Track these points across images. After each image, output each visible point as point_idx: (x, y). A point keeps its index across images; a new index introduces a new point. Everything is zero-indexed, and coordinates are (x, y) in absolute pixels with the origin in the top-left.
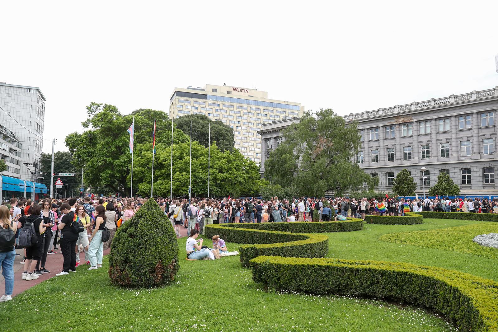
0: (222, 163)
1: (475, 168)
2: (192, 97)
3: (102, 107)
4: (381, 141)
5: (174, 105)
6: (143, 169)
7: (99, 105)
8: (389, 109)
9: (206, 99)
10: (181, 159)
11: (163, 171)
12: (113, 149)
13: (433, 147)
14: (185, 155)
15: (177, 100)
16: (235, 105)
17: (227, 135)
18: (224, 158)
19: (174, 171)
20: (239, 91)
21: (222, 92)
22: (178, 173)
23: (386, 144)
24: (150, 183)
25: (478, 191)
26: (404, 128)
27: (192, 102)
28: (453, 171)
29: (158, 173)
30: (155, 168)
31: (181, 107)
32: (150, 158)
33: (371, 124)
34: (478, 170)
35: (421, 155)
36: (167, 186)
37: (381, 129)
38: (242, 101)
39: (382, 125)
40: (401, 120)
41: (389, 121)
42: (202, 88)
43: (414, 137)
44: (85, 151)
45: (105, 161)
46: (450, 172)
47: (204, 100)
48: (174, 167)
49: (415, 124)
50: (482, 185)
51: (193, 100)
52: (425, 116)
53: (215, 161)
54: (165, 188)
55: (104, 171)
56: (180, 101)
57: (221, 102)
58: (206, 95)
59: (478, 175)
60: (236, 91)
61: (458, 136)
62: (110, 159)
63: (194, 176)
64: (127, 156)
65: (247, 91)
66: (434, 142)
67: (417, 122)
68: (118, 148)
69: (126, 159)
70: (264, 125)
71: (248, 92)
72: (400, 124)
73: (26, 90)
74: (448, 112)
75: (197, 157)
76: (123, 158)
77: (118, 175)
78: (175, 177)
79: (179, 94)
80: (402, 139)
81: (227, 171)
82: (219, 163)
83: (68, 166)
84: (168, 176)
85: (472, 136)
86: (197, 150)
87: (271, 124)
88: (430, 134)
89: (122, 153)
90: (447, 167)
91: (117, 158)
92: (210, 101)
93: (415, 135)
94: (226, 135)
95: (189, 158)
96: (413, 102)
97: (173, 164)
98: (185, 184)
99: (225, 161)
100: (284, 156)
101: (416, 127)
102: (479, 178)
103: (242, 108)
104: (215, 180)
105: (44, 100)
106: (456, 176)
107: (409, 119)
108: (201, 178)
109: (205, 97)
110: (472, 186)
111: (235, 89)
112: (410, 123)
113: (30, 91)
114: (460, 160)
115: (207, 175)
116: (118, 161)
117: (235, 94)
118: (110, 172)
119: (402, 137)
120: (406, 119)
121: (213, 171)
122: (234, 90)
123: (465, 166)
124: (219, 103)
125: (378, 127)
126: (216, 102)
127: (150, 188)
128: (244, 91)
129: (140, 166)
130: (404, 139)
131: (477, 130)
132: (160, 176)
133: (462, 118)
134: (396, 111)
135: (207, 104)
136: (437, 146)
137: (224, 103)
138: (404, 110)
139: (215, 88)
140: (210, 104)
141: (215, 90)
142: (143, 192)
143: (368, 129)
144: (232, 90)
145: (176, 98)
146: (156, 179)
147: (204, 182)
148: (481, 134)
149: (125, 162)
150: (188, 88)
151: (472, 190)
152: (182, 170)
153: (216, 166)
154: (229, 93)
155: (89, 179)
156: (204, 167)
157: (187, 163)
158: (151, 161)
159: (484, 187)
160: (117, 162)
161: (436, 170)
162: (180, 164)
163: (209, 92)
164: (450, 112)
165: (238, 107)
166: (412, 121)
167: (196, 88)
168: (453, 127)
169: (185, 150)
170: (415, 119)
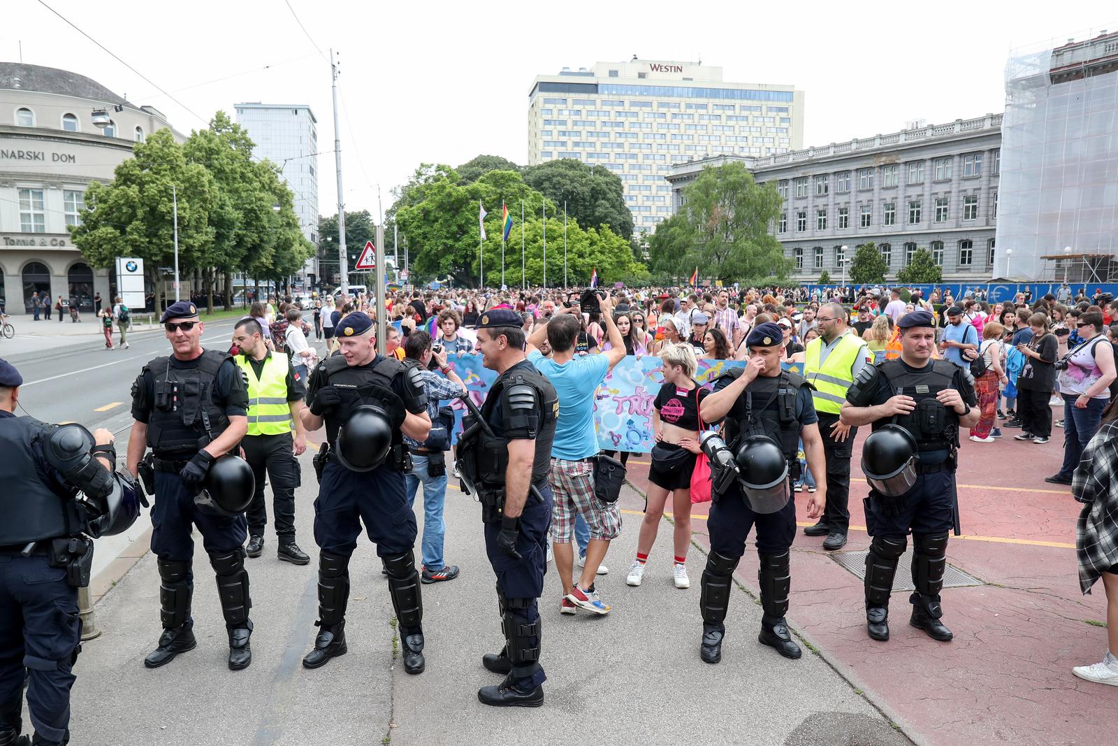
0: (582, 246)
1: (978, 239)
2: (569, 91)
3: (433, 168)
4: (853, 193)
5: (535, 108)
6: (492, 256)
7: (429, 167)
8: (866, 141)
9: (597, 92)
10: (535, 242)
11: (515, 257)
12: (454, 228)
13: (925, 205)
14: (538, 238)
15: (541, 100)
16: (655, 100)
17: (610, 190)
18: (586, 239)
19: (527, 258)
20: (664, 69)
21: (628, 76)
22: (531, 259)
23: (860, 199)
24: (500, 271)
25: (979, 275)
26: (888, 173)
27: (570, 101)
28: (949, 245)
29: (509, 259)
30: (506, 254)
31: (550, 112)
32: (500, 242)
33: (839, 166)
34: (982, 243)
35: (908, 217)
36: (520, 274)
37: (853, 174)
38: (668, 91)
39: (855, 167)
40: (883, 160)
41: (865, 162)
42: (588, 70)
43: (900, 188)
44: (420, 231)
45: (445, 244)
46: (945, 245)
47: (593, 96)
48: (526, 252)
49: (902, 167)
50: (984, 267)
51: (571, 97)
52: (917, 154)
53: (574, 243)
54: (518, 278)
55: (443, 256)
56: (546, 101)
57: (626, 97)
58: (596, 85)
59: (981, 251)
60: (657, 70)
61: (961, 189)
62: (450, 242)
63: (550, 263)
64: (472, 237)
65: (679, 69)
66: (927, 197)
67: (906, 163)
68: (460, 227)
69: (470, 241)
70: (676, 166)
71: (681, 71)
72: (880, 167)
73: (291, 111)
74: (948, 149)
75: (554, 239)
76: (466, 240)
77: (462, 261)
78: (528, 264)
79: (544, 86)
80: (882, 191)
81: (590, 255)
82: (578, 246)
83: (361, 237)
84: (519, 263)
85: (980, 189)
86: (555, 231)
87: (686, 165)
88: (923, 184)
89: (465, 232)
90: (941, 238)
91: (457, 240)
92: (605, 97)
93: (902, 185)
94: (607, 191)
95: (543, 242)
96: (902, 131)
97: (525, 249)
98: (539, 272)
99: (586, 243)
100: (672, 230)
101: (902, 172)
102: (981, 255)
103: (667, 105)
104: (574, 267)
105: (315, 121)
106: (951, 252)
107: (893, 158)
108: (557, 265)
109: (594, 88)
110: (972, 267)
111: (655, 68)
112: (894, 165)
113: (296, 113)
114: (960, 227)
115: (563, 261)
116: (460, 243)
117: (655, 78)
118: (451, 257)
119: (883, 188)
120: (890, 158)
121: (570, 256)
122: (653, 70)
123: (964, 237)
124: (622, 98)
125: (849, 171)
126: (616, 98)
127: (501, 278)
128: (673, 69)
129: (489, 251)
130: (887, 192)
131: (987, 178)
132: (511, 263)
133: (971, 157)
134: (877, 145)
135: (598, 102)
136: (931, 203)
137: (632, 98)
138: (889, 143)
139: (614, 68)
140: (604, 103)
141: (613, 73)
142: (493, 282)
143: (835, 173)
144: (647, 69)
145: (539, 96)
146: (507, 266)
147: (561, 270)
148: (992, 185)
149: (469, 245)
150: (562, 73)
151: (970, 275)
152: (536, 256)
153: (574, 250)
154: (642, 76)
155: (424, 266)
156: (560, 251)
157: (540, 248)
158: (500, 246)
159: (958, 270)
160: (459, 245)
161: (925, 242)
162: (533, 248)
163: (602, 78)
164: (953, 148)
165: (661, 105)
166: (898, 162)
167: (578, 71)
168: (954, 173)
169: (539, 231)
170: (903, 158)
